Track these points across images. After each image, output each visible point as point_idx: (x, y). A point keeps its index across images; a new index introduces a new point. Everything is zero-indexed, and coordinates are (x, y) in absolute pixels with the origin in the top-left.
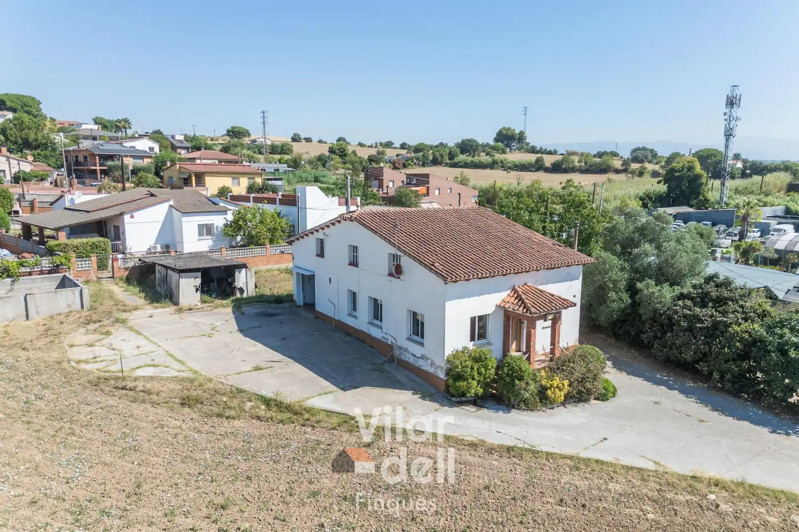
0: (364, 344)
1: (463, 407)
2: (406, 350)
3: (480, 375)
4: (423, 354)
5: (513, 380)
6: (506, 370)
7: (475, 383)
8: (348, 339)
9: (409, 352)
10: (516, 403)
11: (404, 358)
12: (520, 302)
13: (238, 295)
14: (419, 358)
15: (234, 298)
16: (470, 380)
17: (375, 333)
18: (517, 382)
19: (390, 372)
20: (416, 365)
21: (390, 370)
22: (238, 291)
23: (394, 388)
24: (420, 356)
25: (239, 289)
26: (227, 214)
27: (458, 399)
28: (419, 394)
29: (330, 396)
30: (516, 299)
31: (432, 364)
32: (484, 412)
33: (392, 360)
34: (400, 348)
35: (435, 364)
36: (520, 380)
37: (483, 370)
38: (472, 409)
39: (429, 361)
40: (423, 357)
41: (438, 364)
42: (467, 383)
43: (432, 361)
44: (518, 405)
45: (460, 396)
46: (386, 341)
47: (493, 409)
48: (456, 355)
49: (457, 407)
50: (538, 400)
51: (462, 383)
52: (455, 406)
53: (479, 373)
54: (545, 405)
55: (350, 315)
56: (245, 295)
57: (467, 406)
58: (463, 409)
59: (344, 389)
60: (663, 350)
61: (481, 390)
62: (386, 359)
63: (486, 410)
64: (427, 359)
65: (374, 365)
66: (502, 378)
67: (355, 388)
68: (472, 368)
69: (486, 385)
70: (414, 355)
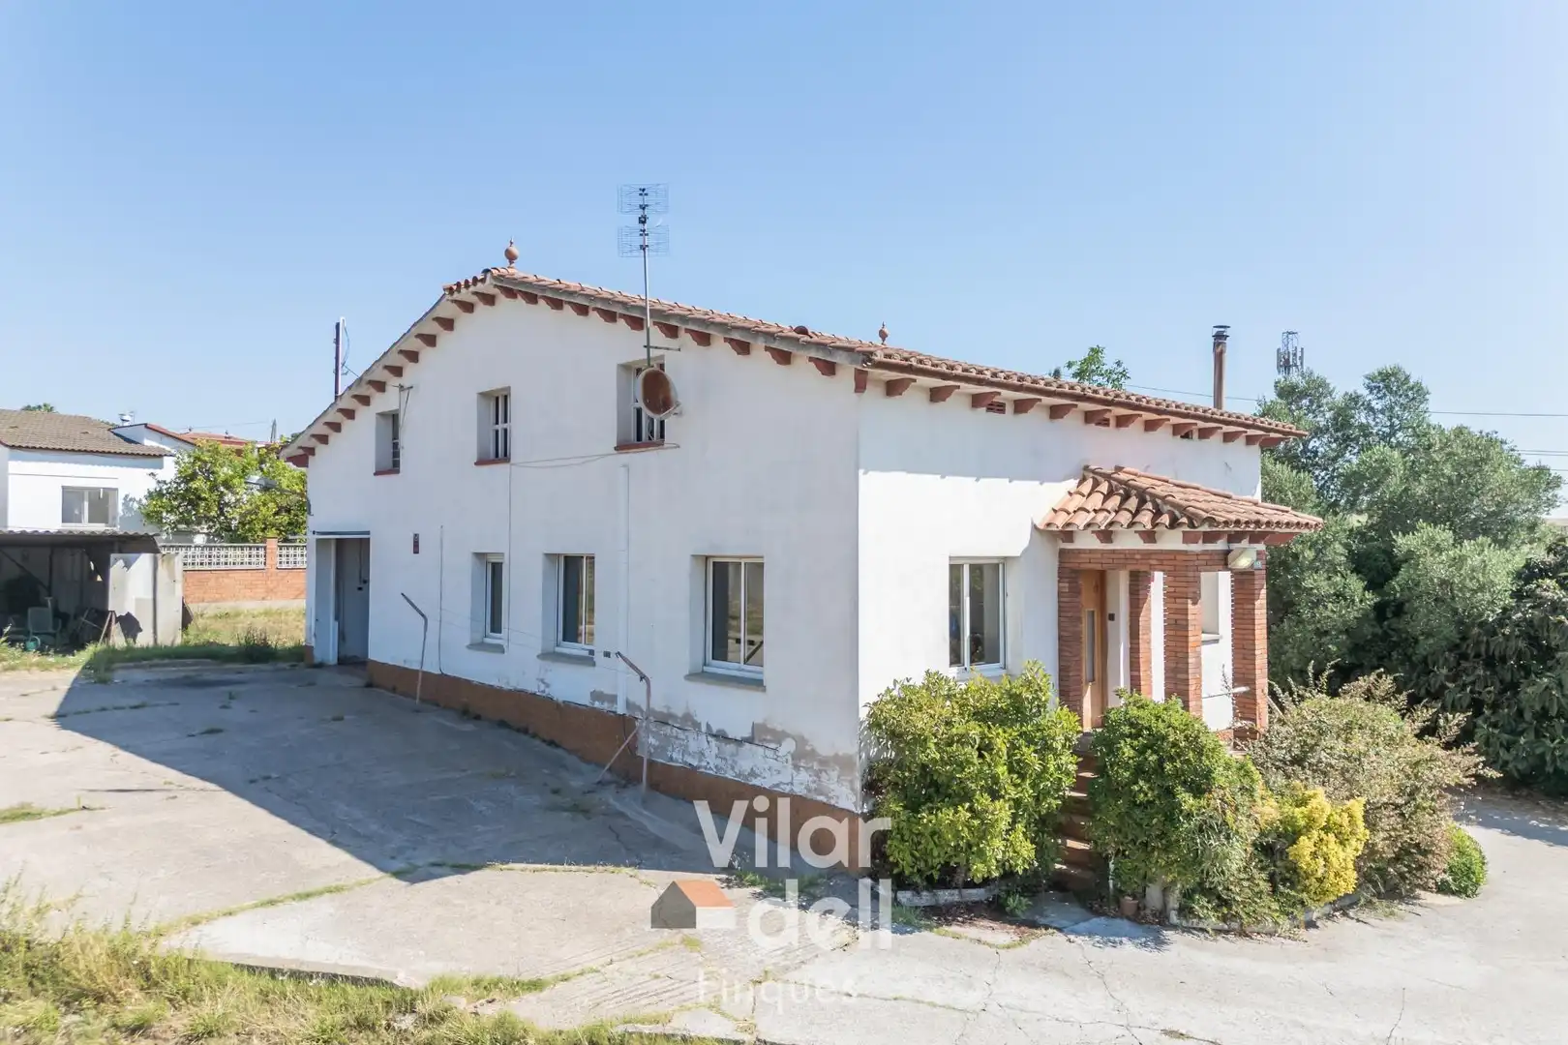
0: (525, 738)
1: (954, 928)
2: (689, 722)
3: (1022, 777)
4: (759, 721)
5: (1169, 793)
6: (1128, 752)
7: (1002, 812)
8: (469, 727)
9: (697, 725)
10: (1174, 902)
11: (678, 758)
12: (1133, 503)
13: (118, 640)
14: (739, 742)
15: (100, 646)
16: (984, 800)
17: (570, 685)
18: (1187, 801)
19: (622, 815)
20: (730, 775)
21: (619, 807)
22: (116, 628)
23: (640, 864)
24: (747, 733)
25: (119, 619)
26: (161, 467)
27: (926, 898)
28: (753, 884)
29: (324, 907)
30: (1107, 497)
31: (803, 755)
32: (1048, 945)
33: (629, 772)
34: (664, 720)
35: (812, 755)
36: (1198, 791)
37: (1030, 755)
38: (997, 935)
39: (788, 746)
40: (760, 736)
41: (824, 750)
42: (971, 809)
43: (801, 741)
44: (1185, 911)
45: (932, 884)
46: (606, 706)
47: (1091, 934)
48: (905, 699)
49: (930, 928)
50: (1265, 886)
51: (946, 815)
52: (919, 928)
53: (1017, 768)
54: (1291, 907)
55: (478, 646)
56: (144, 639)
57: (970, 921)
58: (957, 937)
59: (410, 874)
60: (1516, 742)
61: (1027, 850)
62: (604, 774)
63: (1059, 937)
64: (779, 737)
65: (556, 792)
66: (1115, 790)
67: (461, 868)
68: (985, 748)
69: (1047, 827)
70: (721, 737)
